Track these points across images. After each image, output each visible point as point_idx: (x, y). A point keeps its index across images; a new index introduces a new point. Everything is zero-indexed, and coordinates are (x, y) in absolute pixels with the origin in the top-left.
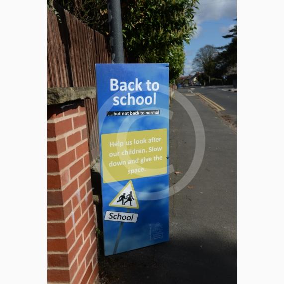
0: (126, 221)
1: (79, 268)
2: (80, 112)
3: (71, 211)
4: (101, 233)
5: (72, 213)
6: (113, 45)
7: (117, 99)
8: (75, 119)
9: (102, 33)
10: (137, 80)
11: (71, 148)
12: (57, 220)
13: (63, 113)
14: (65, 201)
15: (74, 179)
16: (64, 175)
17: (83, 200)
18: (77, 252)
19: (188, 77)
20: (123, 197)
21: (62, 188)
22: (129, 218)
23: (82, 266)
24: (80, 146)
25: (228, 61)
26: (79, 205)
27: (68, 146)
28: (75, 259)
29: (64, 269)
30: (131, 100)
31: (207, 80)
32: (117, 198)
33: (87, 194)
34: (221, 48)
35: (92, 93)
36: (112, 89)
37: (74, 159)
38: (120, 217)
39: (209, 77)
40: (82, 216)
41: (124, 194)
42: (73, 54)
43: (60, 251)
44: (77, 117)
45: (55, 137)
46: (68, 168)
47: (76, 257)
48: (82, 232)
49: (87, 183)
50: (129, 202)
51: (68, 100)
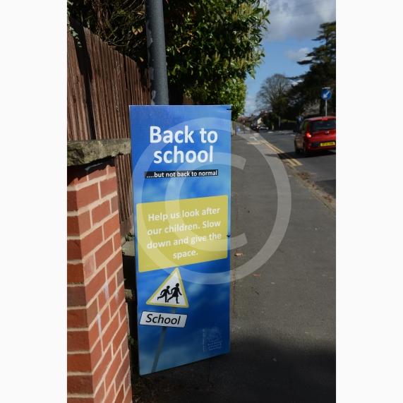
0: (170, 325)
1: (106, 394)
2: (109, 174)
3: (96, 313)
4: (134, 343)
5: (99, 317)
6: (152, 79)
7: (159, 154)
8: (102, 183)
9: (134, 59)
10: (187, 128)
11: (97, 226)
12: (78, 327)
13: (88, 176)
14: (89, 301)
15: (100, 268)
16: (88, 263)
17: (112, 297)
18: (104, 372)
19: (249, 118)
20: (166, 291)
21: (85, 281)
22: (174, 321)
23: (110, 392)
24: (109, 221)
25: (304, 96)
26: (107, 304)
27: (94, 222)
28: (101, 382)
29: (87, 396)
30: (179, 155)
31: (276, 122)
32: (158, 293)
33: (118, 289)
34: (296, 78)
35: (126, 147)
36: (152, 141)
37: (101, 240)
38: (161, 319)
39: (279, 118)
40: (111, 320)
41: (168, 287)
42: (95, 88)
43: (81, 371)
44: (106, 181)
45: (77, 210)
46: (93, 253)
47: (103, 379)
48: (111, 344)
49: (118, 273)
50: (175, 298)
51: (96, 159)
